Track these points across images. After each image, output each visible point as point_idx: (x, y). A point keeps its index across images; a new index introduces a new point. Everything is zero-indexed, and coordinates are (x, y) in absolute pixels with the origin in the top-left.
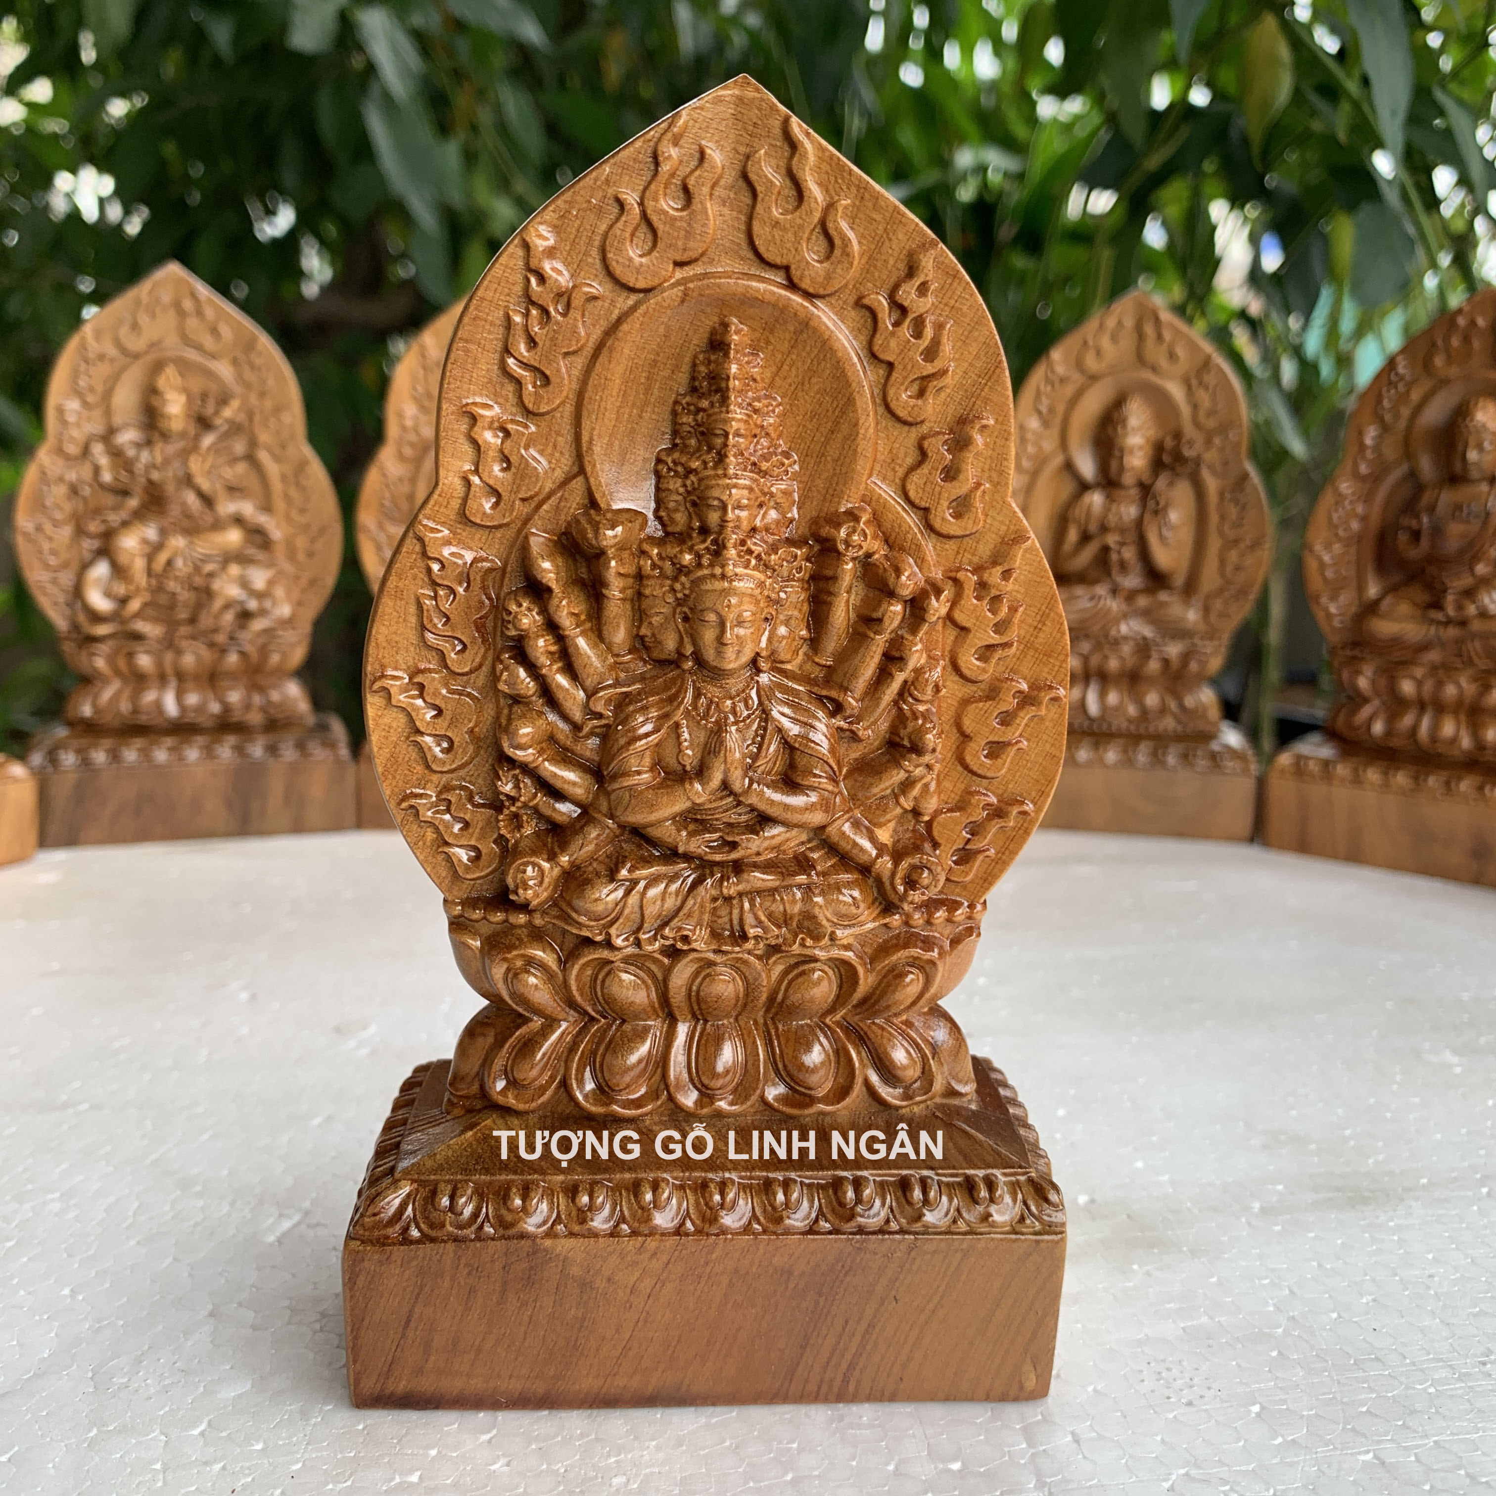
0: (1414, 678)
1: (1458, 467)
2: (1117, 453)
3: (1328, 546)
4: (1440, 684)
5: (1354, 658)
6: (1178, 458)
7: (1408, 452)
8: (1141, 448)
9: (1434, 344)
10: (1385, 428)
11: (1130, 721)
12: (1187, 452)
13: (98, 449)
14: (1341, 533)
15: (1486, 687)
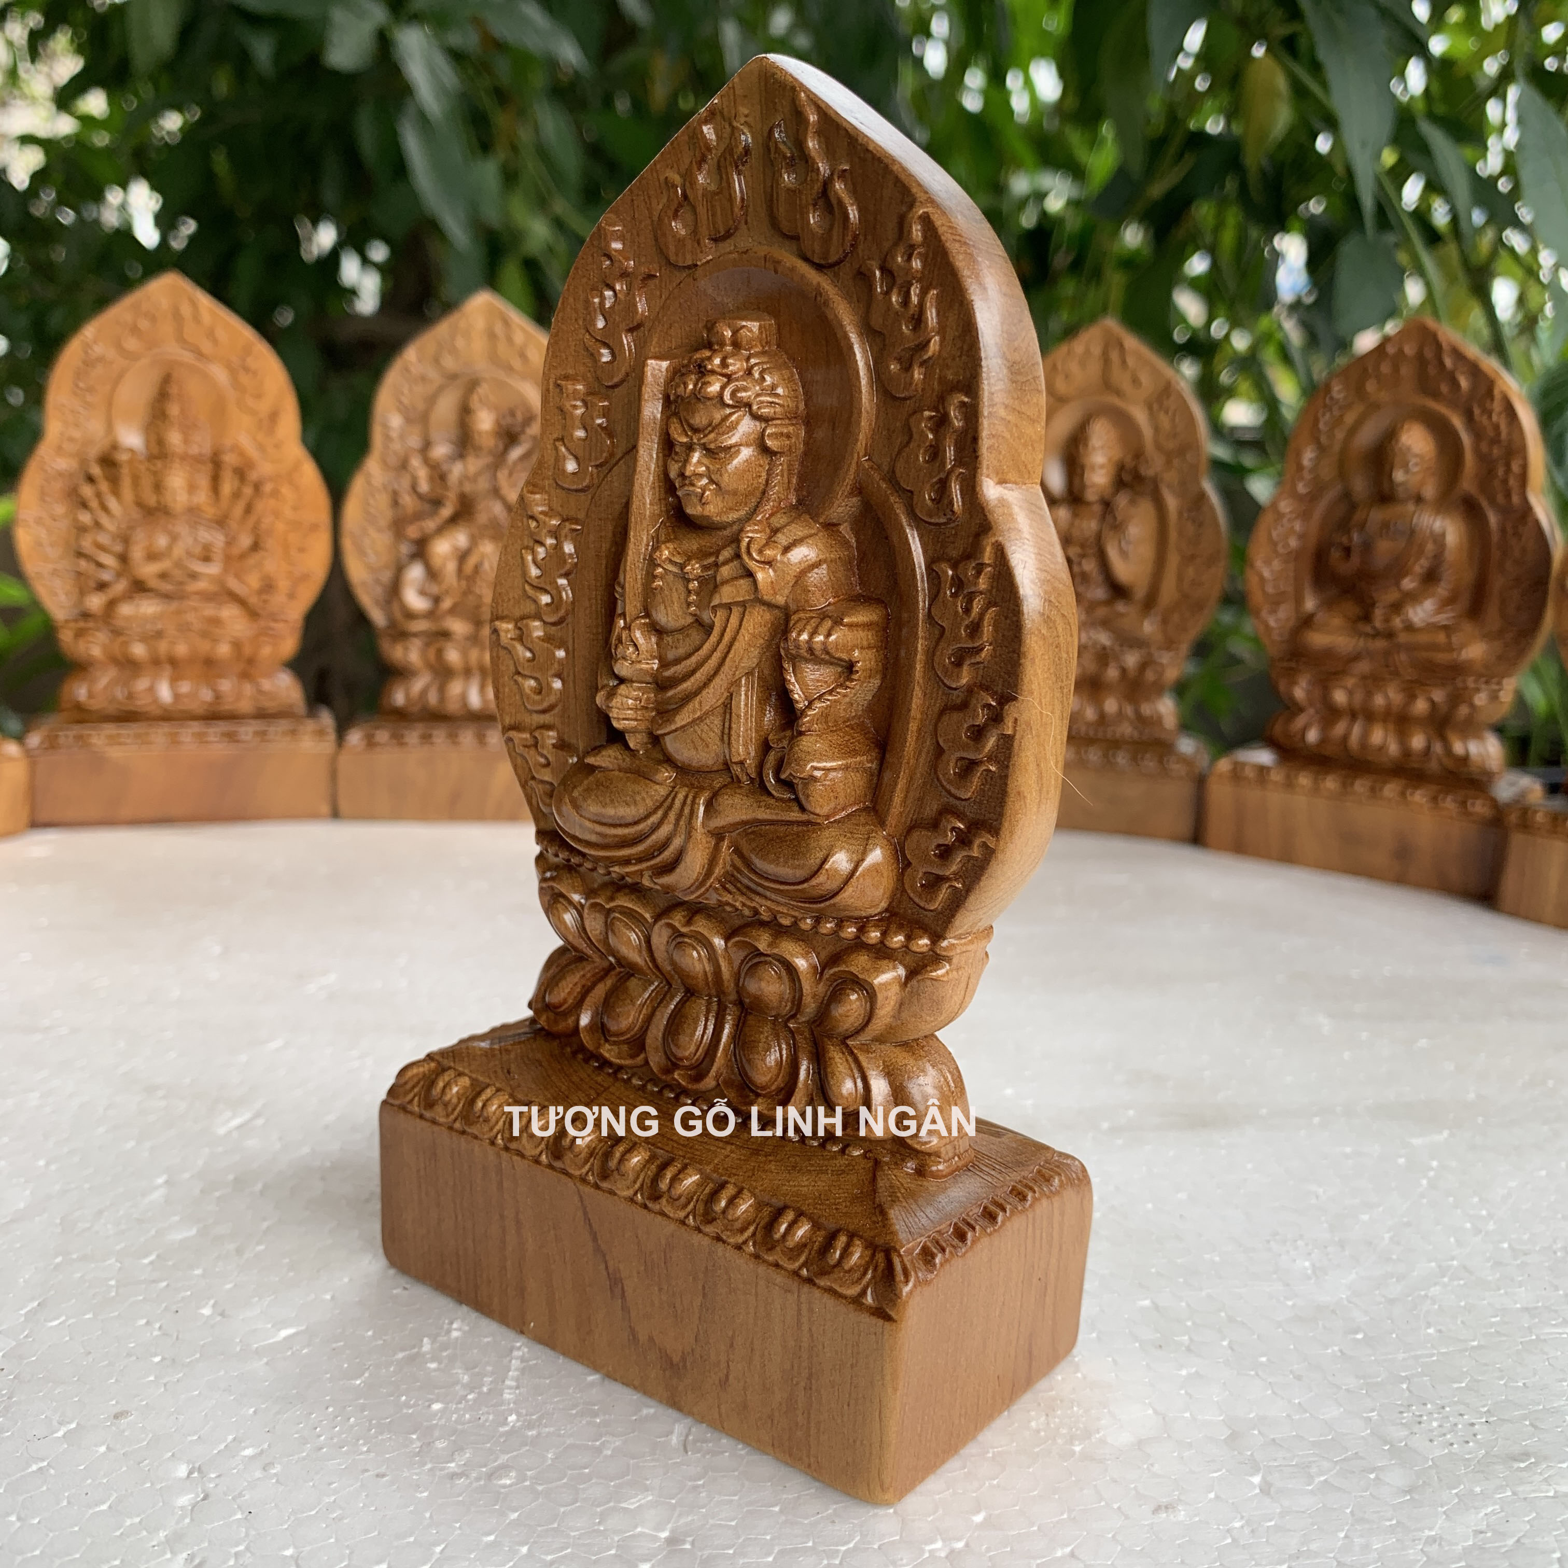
0: (1345, 688)
1: (1386, 487)
2: (1079, 471)
3: (1268, 562)
4: (1369, 694)
5: (1291, 669)
6: (1137, 477)
7: (1342, 473)
8: (1102, 466)
9: (1365, 370)
10: (1322, 449)
11: (1089, 724)
12: (1146, 472)
14: (1280, 549)
15: (1411, 697)
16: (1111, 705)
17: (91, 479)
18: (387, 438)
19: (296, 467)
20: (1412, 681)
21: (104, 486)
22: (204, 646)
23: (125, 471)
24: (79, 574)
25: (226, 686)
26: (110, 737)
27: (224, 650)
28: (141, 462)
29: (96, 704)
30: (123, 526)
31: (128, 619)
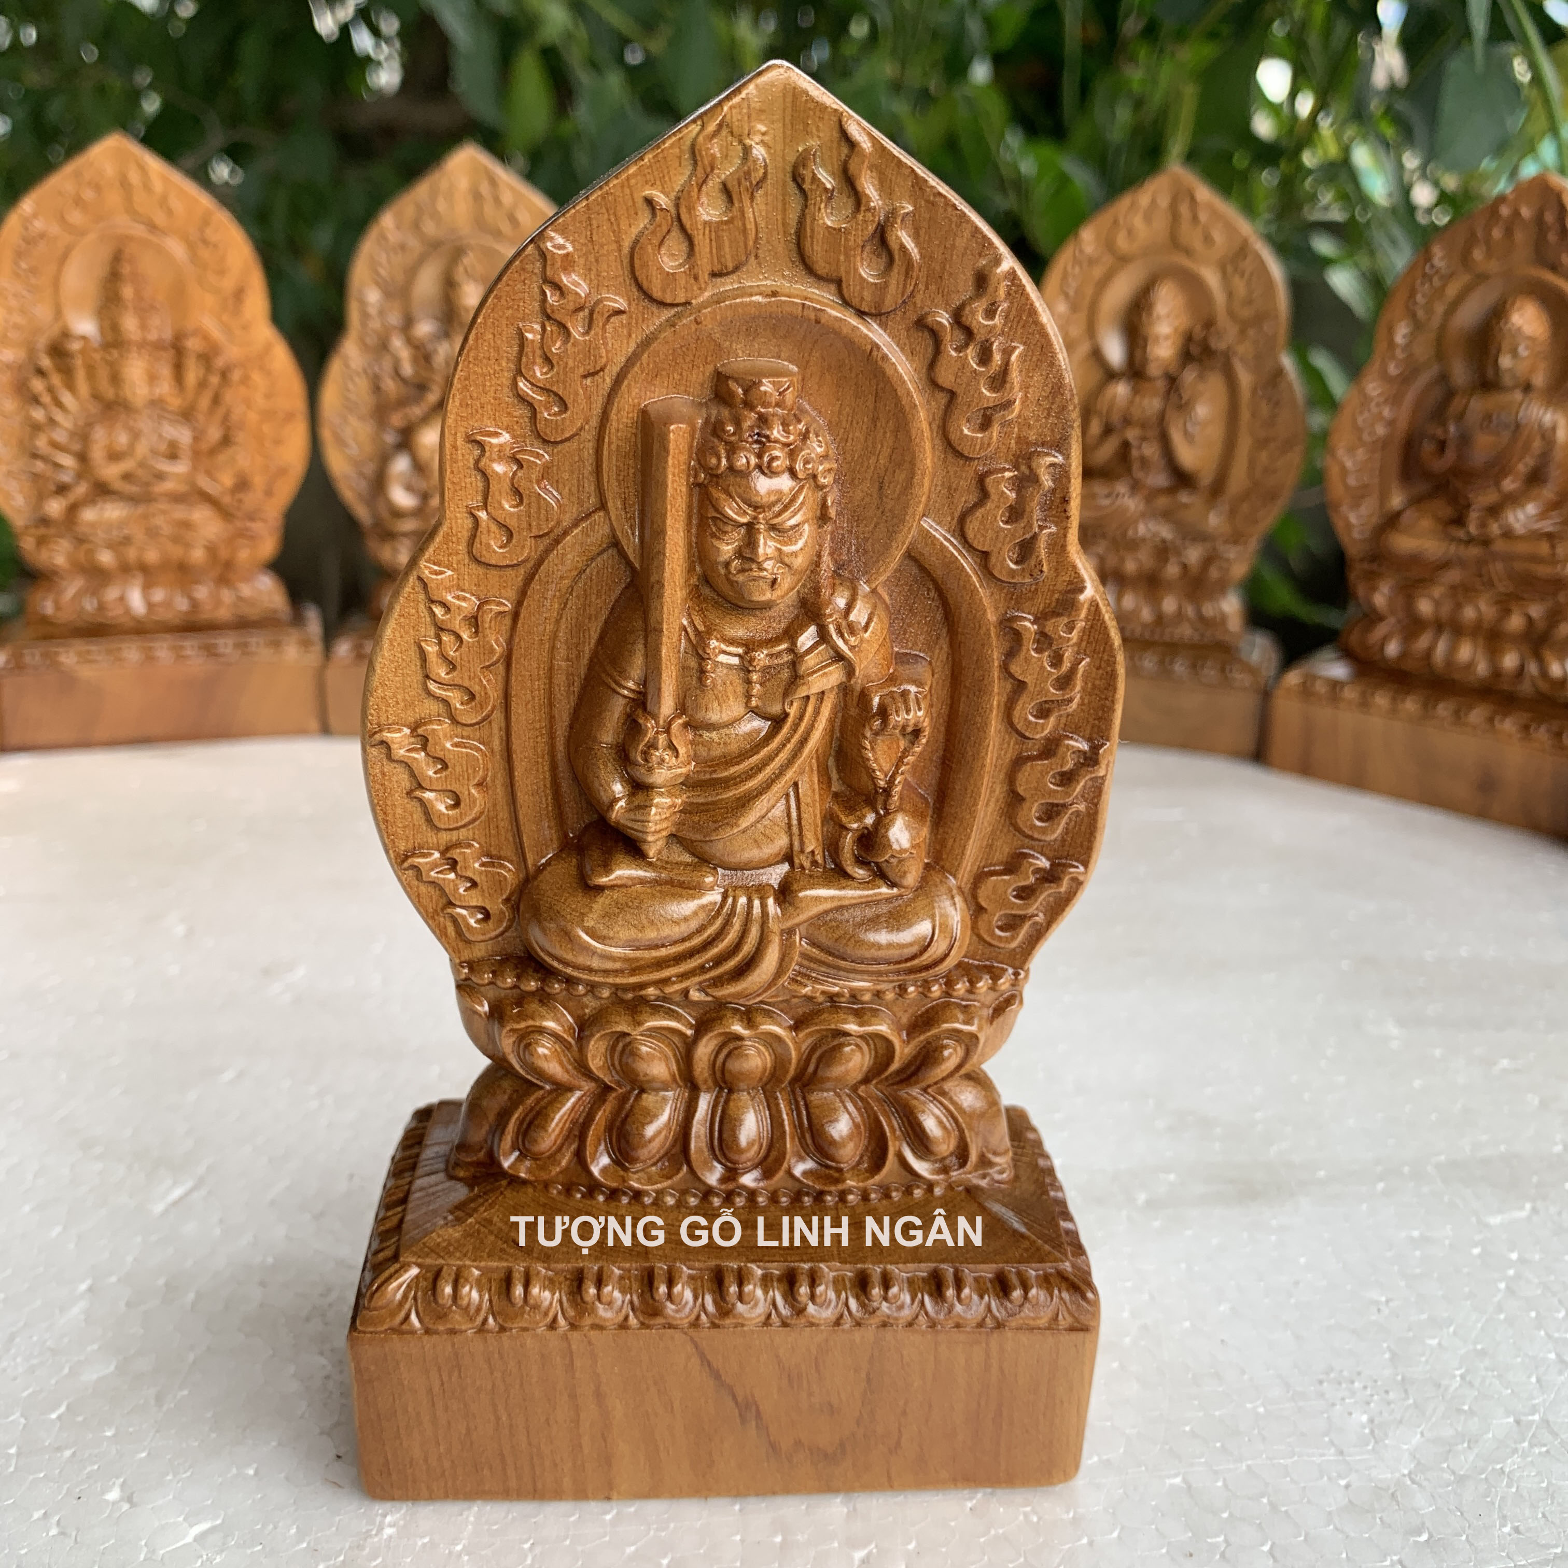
0: (1432, 597)
1: (1490, 373)
2: (1141, 343)
3: (1351, 451)
4: (1459, 606)
5: (1372, 572)
6: (1207, 349)
7: (1440, 354)
8: (1167, 338)
9: (1473, 235)
10: (1418, 326)
11: (1145, 626)
12: (1217, 344)
14: (1366, 437)
15: (1506, 612)
16: (1169, 605)
17: (41, 372)
18: (365, 316)
19: (268, 348)
20: (1506, 595)
21: (56, 380)
22: (176, 552)
23: (78, 362)
24: (36, 477)
25: (202, 592)
26: (79, 654)
27: (198, 555)
28: (95, 350)
29: (65, 616)
30: (81, 423)
31: (93, 525)
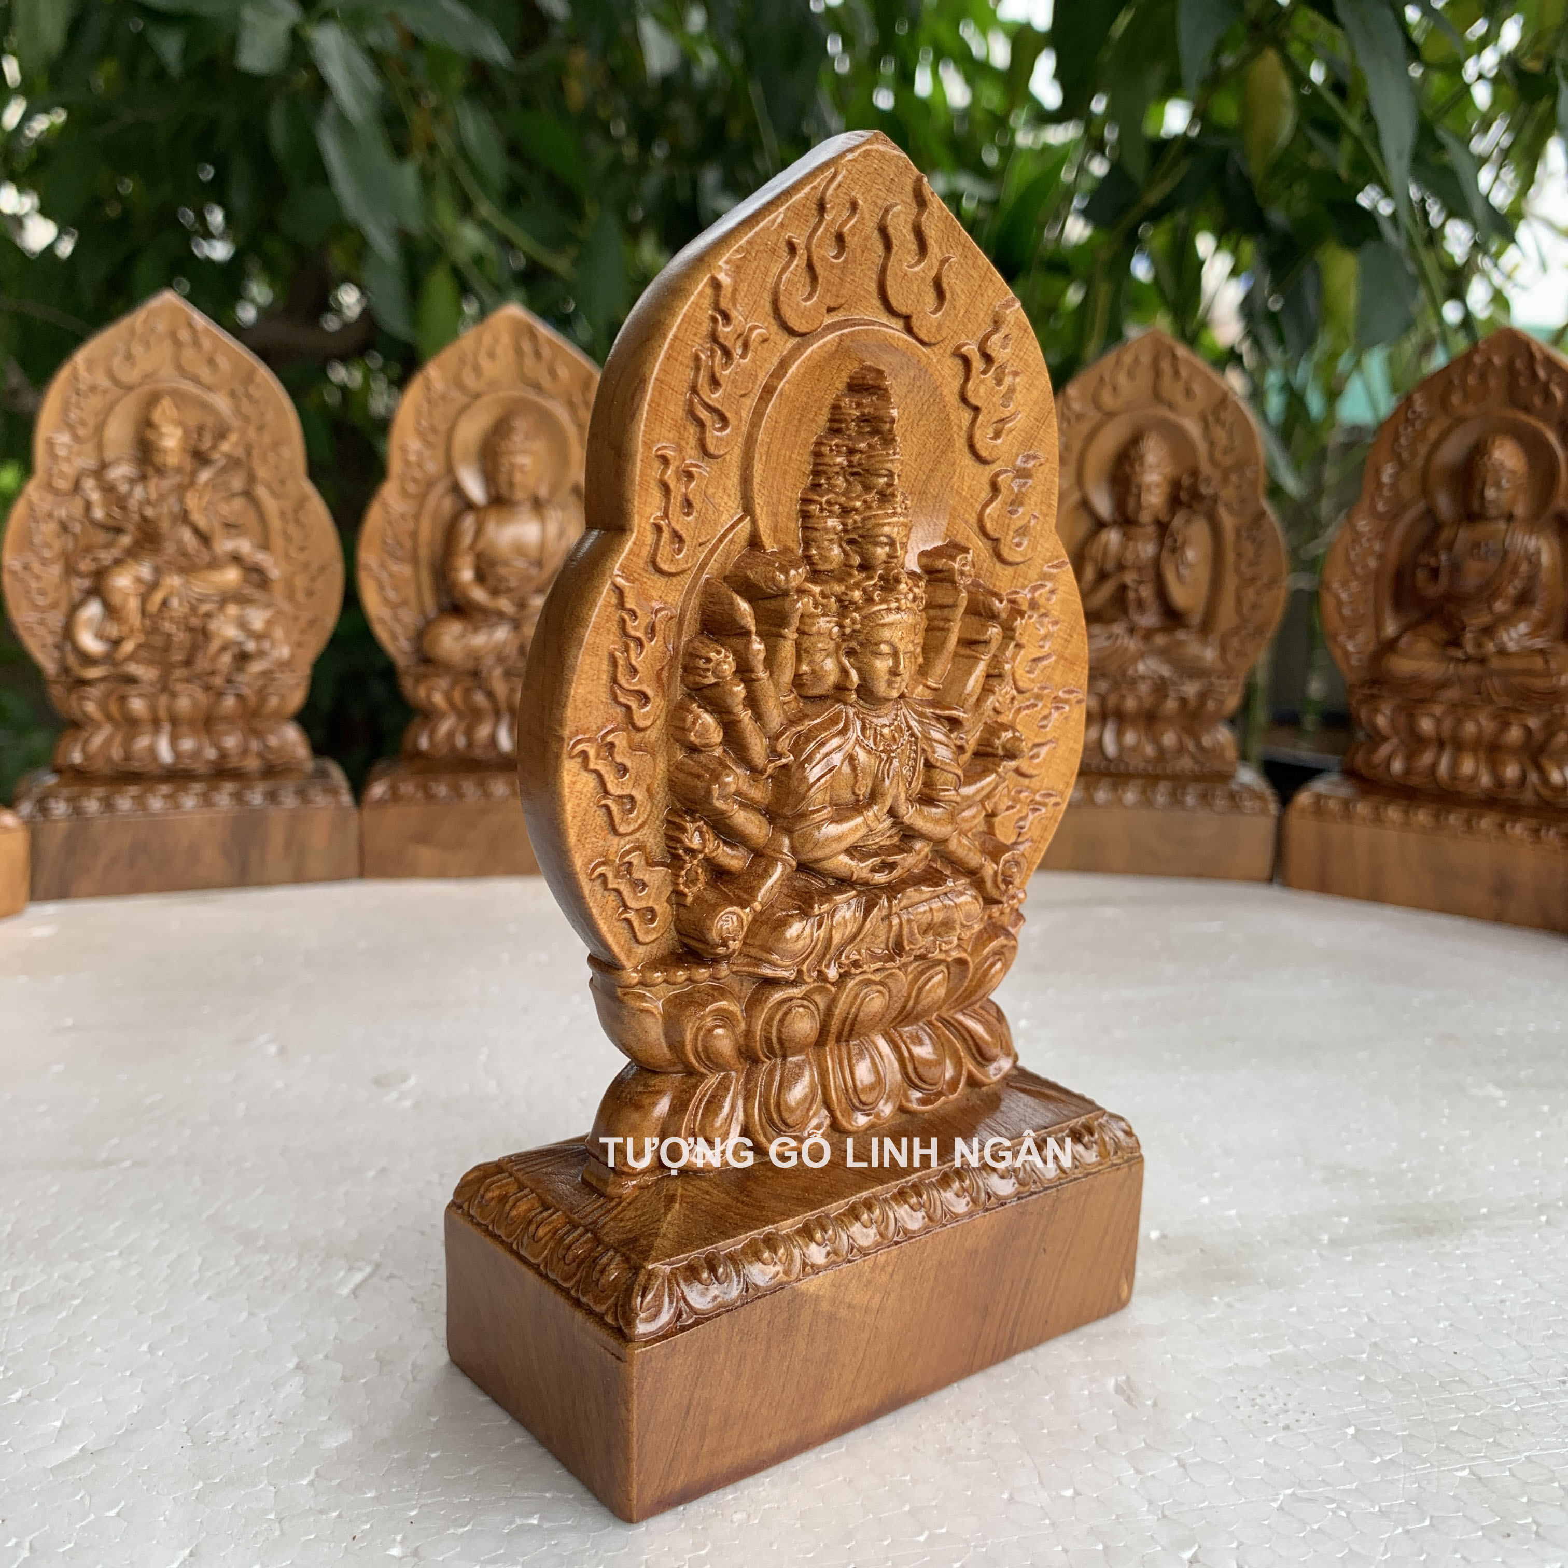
0: (1433, 716)
1: (1476, 505)
2: (1134, 490)
3: (1345, 584)
4: (1459, 722)
5: (1372, 696)
6: (1196, 495)
7: (1425, 491)
8: (1158, 485)
9: (1451, 382)
10: (1402, 466)
11: (1148, 761)
12: (1204, 490)
13: (89, 484)
14: (1359, 571)
15: (1505, 725)
16: (1169, 739)
20: (1506, 709)
